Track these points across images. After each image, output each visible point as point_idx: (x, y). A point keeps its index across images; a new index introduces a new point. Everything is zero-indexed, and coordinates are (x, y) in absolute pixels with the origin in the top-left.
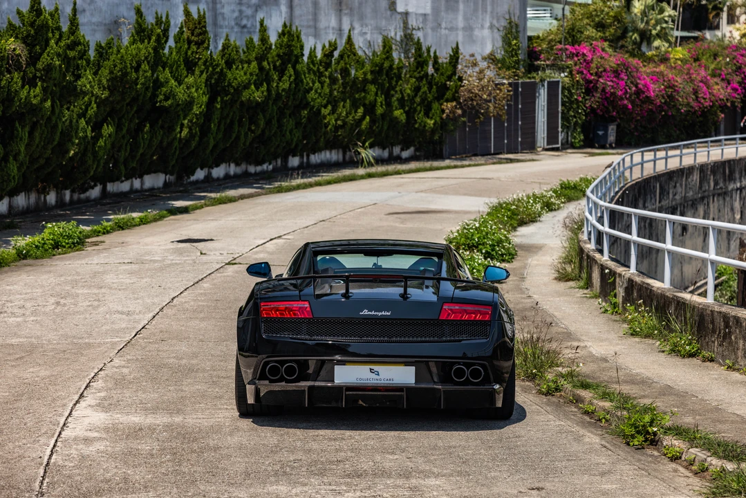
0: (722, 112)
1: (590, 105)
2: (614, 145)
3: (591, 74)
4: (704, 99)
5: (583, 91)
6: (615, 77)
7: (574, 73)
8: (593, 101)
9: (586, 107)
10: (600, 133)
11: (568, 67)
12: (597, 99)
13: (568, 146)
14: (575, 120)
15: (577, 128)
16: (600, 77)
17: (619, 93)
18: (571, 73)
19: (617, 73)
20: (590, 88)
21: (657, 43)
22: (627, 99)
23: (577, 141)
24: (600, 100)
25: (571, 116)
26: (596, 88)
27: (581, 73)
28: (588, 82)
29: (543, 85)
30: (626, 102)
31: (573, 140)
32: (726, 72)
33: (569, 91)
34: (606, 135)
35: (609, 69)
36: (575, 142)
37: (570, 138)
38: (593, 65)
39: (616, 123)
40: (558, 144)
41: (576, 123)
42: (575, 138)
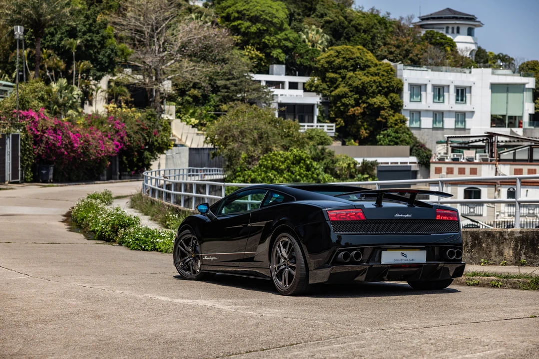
0: (109, 160)
1: (38, 152)
2: (52, 181)
3: (38, 131)
4: (102, 151)
5: (33, 142)
6: (54, 133)
7: (27, 129)
8: (40, 150)
9: (35, 154)
10: (44, 172)
11: (22, 125)
12: (42, 148)
13: (24, 181)
14: (27, 162)
15: (29, 168)
16: (44, 133)
17: (58, 144)
18: (24, 129)
19: (55, 130)
20: (37, 141)
21: (70, 112)
22: (63, 148)
23: (29, 177)
24: (44, 149)
25: (25, 160)
26: (41, 141)
27: (31, 129)
28: (36, 136)
29: (9, 137)
30: (63, 150)
31: (26, 177)
32: (110, 134)
33: (24, 142)
34: (47, 174)
35: (50, 128)
36: (27, 178)
37: (24, 175)
38: (40, 125)
39: (53, 165)
40: (18, 179)
41: (28, 165)
42: (27, 175)
